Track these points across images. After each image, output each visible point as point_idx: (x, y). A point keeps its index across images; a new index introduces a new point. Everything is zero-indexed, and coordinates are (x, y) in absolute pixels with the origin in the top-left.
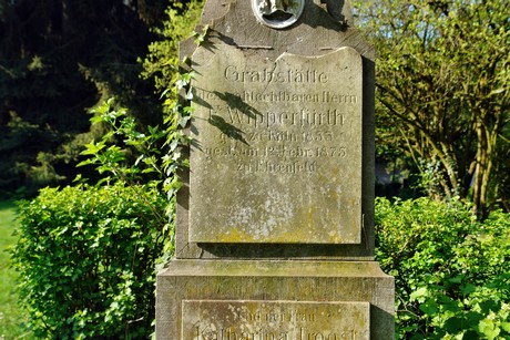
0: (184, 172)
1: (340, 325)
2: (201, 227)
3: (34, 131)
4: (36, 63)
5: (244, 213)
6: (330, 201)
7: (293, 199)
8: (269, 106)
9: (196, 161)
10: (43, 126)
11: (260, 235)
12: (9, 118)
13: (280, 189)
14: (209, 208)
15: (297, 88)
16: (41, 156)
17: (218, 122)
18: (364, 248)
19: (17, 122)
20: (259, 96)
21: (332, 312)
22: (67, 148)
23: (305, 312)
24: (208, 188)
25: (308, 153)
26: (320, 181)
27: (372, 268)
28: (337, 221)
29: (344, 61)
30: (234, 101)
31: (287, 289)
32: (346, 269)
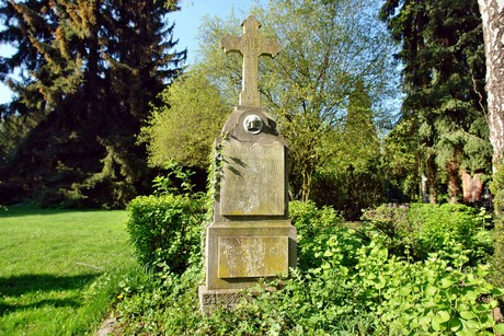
0: (218, 188)
1: (277, 245)
2: (225, 209)
3: (71, 172)
4: (73, 135)
5: (241, 204)
6: (273, 199)
7: (260, 198)
8: (251, 163)
9: (223, 183)
10: (75, 169)
11: (248, 212)
12: (57, 164)
13: (255, 194)
14: (228, 202)
15: (261, 156)
16: (74, 185)
17: (231, 169)
18: (285, 216)
19: (61, 166)
20: (247, 159)
21: (275, 240)
22: (89, 181)
23: (265, 240)
24: (228, 194)
25: (265, 181)
26: (270, 191)
27: (288, 224)
28: (275, 206)
29: (278, 147)
30: (237, 161)
31: (258, 232)
32: (279, 224)
